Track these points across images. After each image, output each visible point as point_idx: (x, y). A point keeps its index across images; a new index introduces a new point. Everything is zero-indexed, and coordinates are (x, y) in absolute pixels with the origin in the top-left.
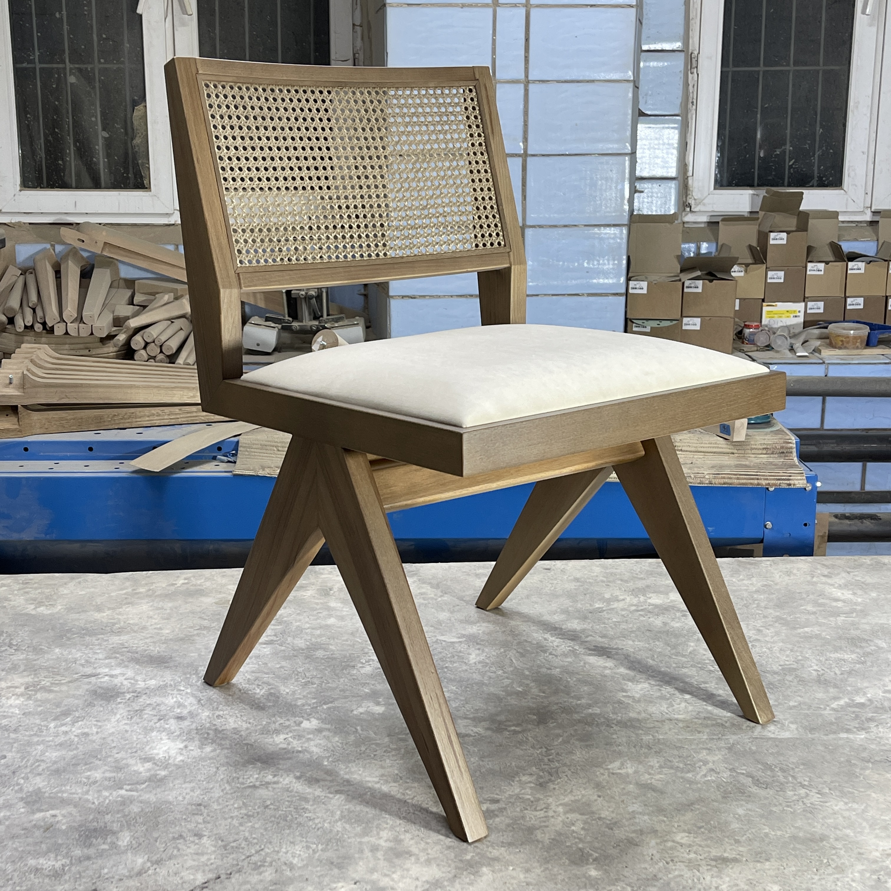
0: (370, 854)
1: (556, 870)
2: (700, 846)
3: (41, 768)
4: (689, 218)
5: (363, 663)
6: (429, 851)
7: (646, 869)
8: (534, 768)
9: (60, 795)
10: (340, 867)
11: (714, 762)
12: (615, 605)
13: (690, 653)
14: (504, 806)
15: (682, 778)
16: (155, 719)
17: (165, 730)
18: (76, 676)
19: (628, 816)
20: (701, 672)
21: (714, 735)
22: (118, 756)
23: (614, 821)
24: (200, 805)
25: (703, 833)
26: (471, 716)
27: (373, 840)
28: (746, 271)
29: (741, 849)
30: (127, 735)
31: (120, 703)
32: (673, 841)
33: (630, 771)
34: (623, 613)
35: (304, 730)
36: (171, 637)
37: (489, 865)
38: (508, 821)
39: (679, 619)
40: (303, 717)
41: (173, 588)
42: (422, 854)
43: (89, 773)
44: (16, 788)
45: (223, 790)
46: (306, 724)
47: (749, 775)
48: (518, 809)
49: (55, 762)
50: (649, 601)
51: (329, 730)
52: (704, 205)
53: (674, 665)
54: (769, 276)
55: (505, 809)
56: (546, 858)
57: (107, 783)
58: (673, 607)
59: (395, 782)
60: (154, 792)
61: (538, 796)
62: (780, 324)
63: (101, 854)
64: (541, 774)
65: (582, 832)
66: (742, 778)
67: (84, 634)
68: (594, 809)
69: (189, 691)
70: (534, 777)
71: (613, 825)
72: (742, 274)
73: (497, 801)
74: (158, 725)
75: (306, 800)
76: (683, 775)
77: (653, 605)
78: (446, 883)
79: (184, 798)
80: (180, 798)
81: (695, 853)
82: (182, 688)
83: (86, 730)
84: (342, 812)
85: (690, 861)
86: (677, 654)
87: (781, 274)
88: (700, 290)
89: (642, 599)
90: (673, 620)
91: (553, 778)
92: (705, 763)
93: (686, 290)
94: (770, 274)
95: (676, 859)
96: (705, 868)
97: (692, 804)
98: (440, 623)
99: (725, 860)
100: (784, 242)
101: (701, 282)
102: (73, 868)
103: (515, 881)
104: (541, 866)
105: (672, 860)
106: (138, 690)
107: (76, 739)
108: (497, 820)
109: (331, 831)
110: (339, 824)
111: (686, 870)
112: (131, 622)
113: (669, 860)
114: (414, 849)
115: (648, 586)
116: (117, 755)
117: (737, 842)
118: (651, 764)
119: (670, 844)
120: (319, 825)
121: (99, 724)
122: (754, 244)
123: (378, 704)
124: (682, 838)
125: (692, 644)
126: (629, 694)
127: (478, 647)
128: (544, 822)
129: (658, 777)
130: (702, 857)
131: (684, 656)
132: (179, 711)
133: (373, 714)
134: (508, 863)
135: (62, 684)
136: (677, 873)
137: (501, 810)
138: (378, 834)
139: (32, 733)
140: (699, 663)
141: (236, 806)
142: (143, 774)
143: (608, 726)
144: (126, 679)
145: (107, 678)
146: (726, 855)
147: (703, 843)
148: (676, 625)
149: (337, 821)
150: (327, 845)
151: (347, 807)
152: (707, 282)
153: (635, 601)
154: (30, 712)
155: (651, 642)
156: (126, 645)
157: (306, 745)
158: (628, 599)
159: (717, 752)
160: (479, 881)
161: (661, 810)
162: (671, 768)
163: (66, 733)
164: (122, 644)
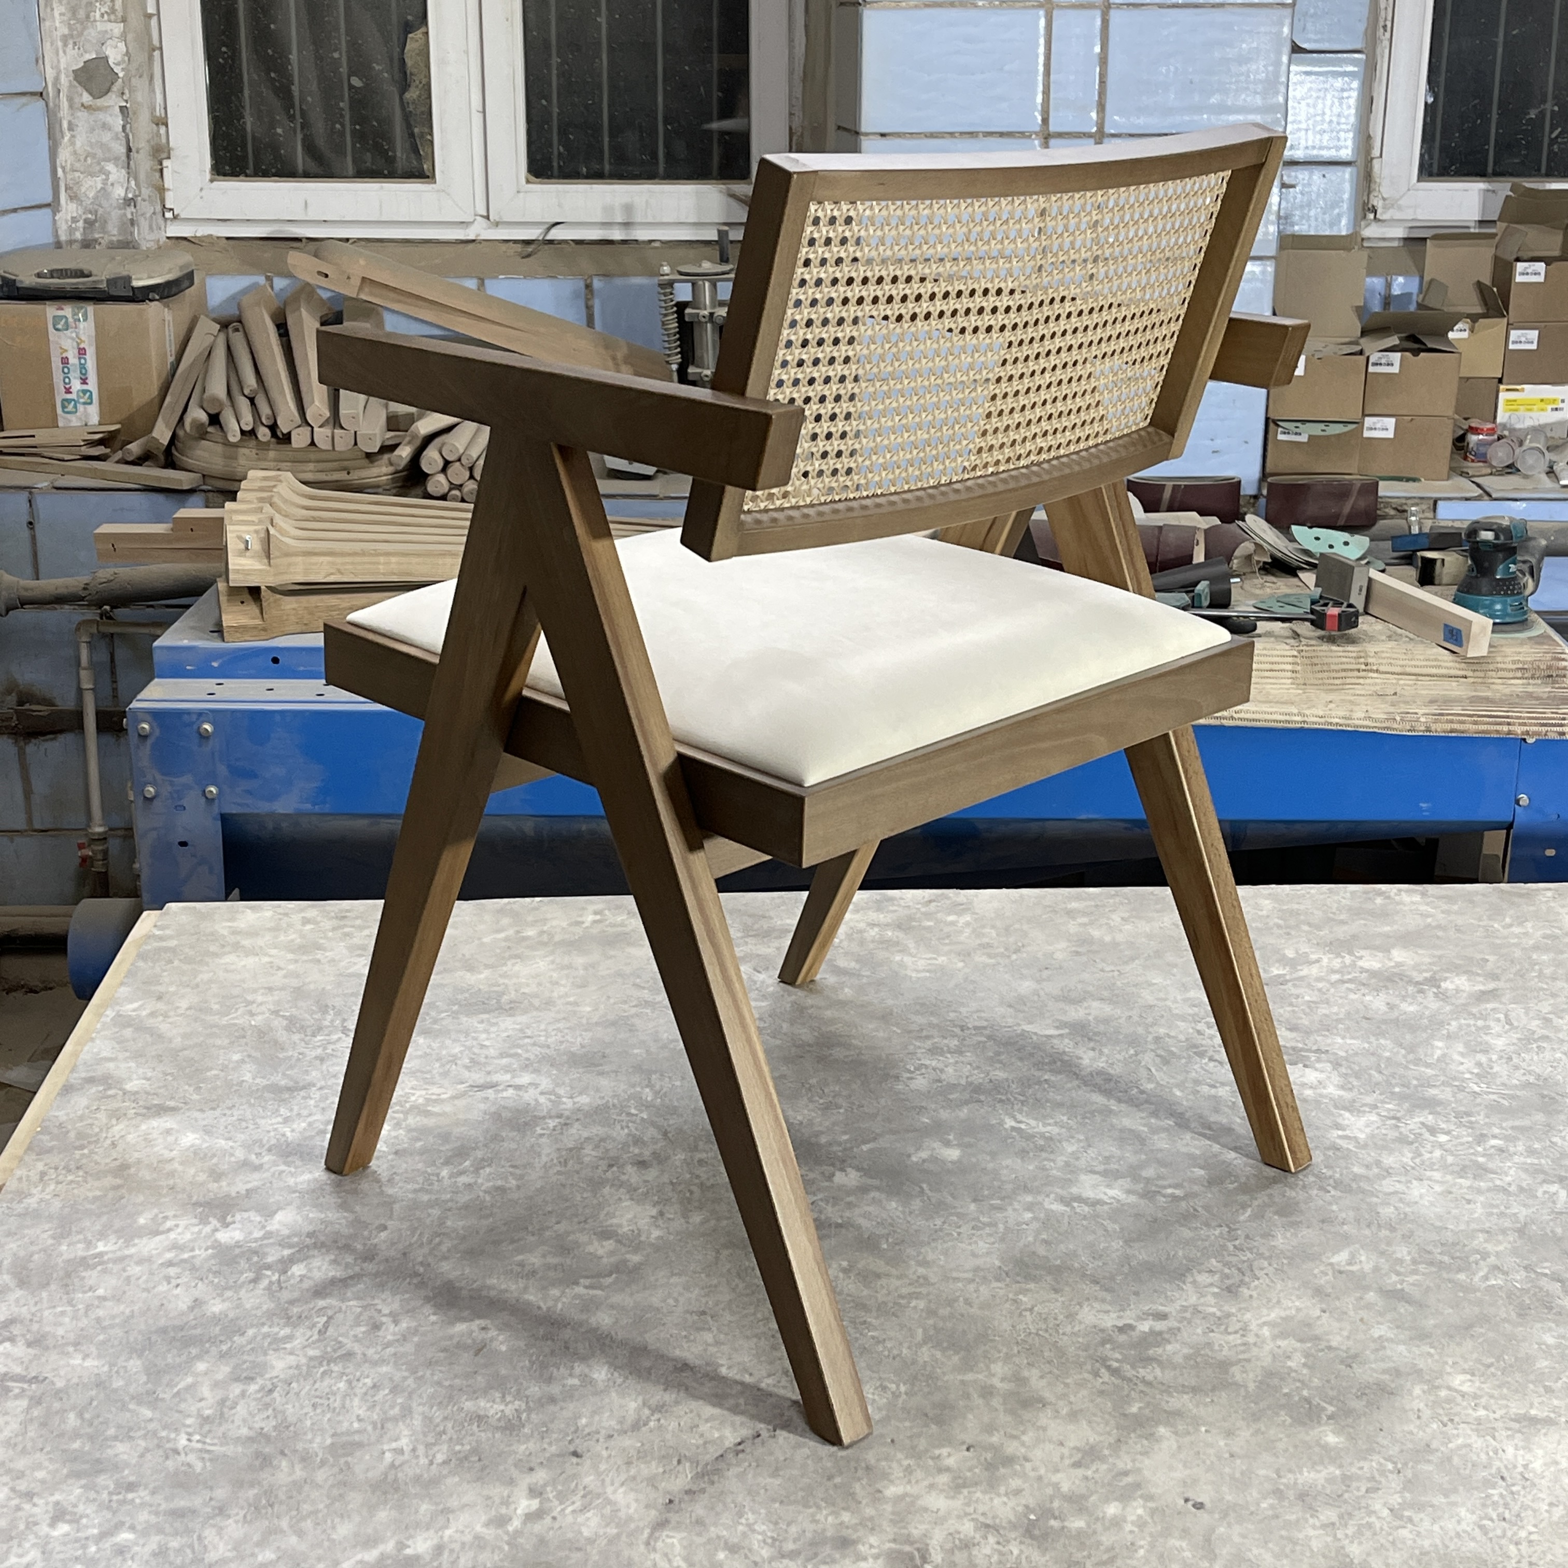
0: (981, 1401)
1: (1272, 1432)
2: (1492, 1396)
3: (444, 1248)
4: (1371, 231)
5: (909, 1071)
6: (1072, 1399)
7: (1411, 1433)
8: (1213, 1261)
9: (484, 1293)
10: (940, 1421)
11: (1498, 1254)
12: (1305, 971)
13: (1438, 1060)
14: (1176, 1324)
15: (1450, 1281)
16: (603, 1164)
17: (622, 1185)
18: (461, 1087)
19: (1372, 1346)
20: (1460, 1096)
21: (1492, 1206)
22: (562, 1227)
23: (1352, 1352)
24: (704, 1313)
25: (1494, 1375)
26: (1101, 1168)
27: (980, 1376)
28: (1472, 330)
29: (1556, 1402)
30: (567, 1191)
31: (542, 1135)
32: (1449, 1388)
33: (1368, 1267)
34: (1320, 985)
35: (840, 1188)
36: (595, 1020)
37: (1167, 1424)
38: (1186, 1351)
39: (1414, 997)
40: (833, 1165)
41: (579, 930)
42: (1061, 1403)
43: (520, 1258)
44: (415, 1281)
45: (734, 1290)
46: (839, 1178)
47: (1556, 1278)
48: (1199, 1331)
49: (464, 1238)
50: (1360, 963)
51: (878, 1189)
52: (1400, 208)
53: (1415, 1082)
54: (1512, 338)
55: (1179, 1329)
56: (1254, 1414)
57: (551, 1274)
58: (1401, 976)
59: (998, 1280)
60: (628, 1290)
61: (1226, 1308)
62: (1528, 423)
63: (570, 1394)
64: (1227, 1271)
65: (1305, 1371)
66: (1544, 1282)
67: (456, 1013)
68: (1318, 1332)
69: (645, 1116)
70: (1217, 1277)
71: (1351, 1360)
72: (1465, 335)
73: (1163, 1317)
74: (609, 1175)
75: (864, 1307)
76: (1451, 1276)
77: (1367, 971)
78: (1106, 1452)
79: (676, 1300)
80: (671, 1302)
81: (1485, 1408)
82: (633, 1111)
83: (499, 1183)
84: (925, 1330)
85: (1479, 1421)
86: (1417, 1062)
87: (1534, 334)
88: (1395, 369)
89: (1348, 959)
90: (1404, 998)
91: (1247, 1279)
92: (1485, 1255)
93: (1371, 369)
94: (1514, 334)
95: (1456, 1419)
96: (1504, 1433)
97: (1470, 1326)
98: (1022, 1000)
99: (1534, 1421)
100: (1541, 279)
101: (1398, 355)
102: (533, 1416)
103: (1211, 1451)
104: (1248, 1426)
105: (1452, 1420)
106: (567, 1113)
107: (488, 1198)
108: (1169, 1347)
109: (914, 1362)
110: (924, 1349)
111: (1474, 1437)
112: (526, 990)
113: (1445, 1419)
114: (1048, 1395)
115: (1354, 937)
116: (557, 1227)
117: (1548, 1390)
118: (1399, 1255)
119: (1443, 1393)
120: (895, 1352)
121: (518, 1172)
122: (1487, 281)
123: (947, 1144)
124: (1463, 1382)
125: (1440, 1044)
126: (1348, 1133)
127: (1092, 1044)
128: (1243, 1352)
129: (1412, 1279)
130: (1497, 1416)
131: (1428, 1065)
132: (637, 1151)
133: (944, 1162)
134: (1196, 1422)
135: (443, 1101)
136: (1460, 1441)
137: (1174, 1331)
138: (988, 1368)
139: (417, 1186)
140: (1455, 1079)
141: (759, 1316)
142: (605, 1260)
143: (1321, 1188)
144: (542, 1093)
145: (511, 1091)
146: (1533, 1412)
147: (1496, 1393)
148: (1409, 1008)
149: (920, 1346)
150: (913, 1385)
151: (931, 1322)
152: (1408, 354)
153: (1336, 963)
154: (405, 1150)
155: (1372, 1039)
156: (529, 1033)
157: (847, 1214)
158: (1325, 960)
159: (1501, 1238)
160: (1156, 1447)
161: (1422, 1336)
162: (1431, 1263)
163: (469, 1186)
164: (521, 1030)
